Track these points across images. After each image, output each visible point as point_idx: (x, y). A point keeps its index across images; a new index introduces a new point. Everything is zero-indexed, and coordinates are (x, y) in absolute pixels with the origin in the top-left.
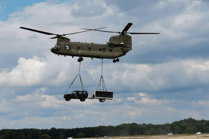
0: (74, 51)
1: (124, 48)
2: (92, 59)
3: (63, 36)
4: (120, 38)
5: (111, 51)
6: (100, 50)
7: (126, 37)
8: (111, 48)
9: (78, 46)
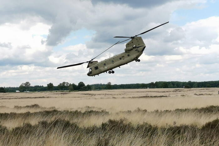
0: (102, 69)
1: (138, 49)
2: (120, 67)
3: (92, 61)
4: (132, 43)
5: (129, 56)
6: (120, 59)
7: (137, 39)
8: (128, 54)
9: (103, 63)
